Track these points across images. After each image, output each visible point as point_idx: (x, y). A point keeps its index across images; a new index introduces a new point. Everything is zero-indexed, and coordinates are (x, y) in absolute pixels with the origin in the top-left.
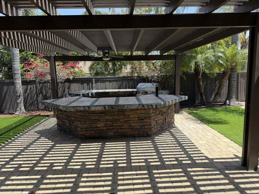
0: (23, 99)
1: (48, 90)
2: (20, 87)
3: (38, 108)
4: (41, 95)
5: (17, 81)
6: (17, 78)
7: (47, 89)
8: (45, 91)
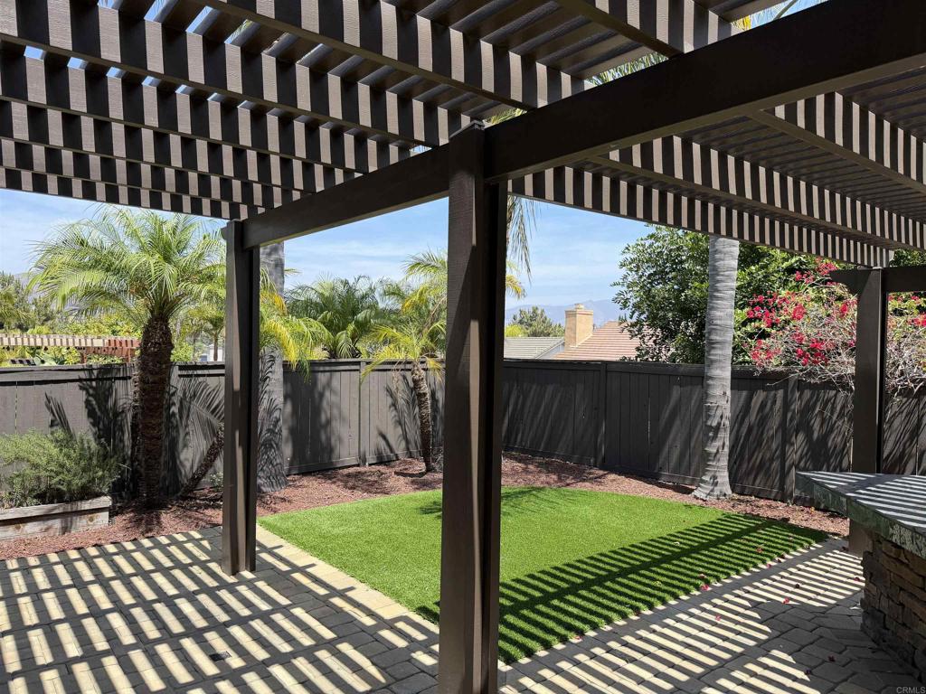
0: (727, 443)
1: (834, 418)
2: (725, 393)
3: (782, 488)
4: (801, 437)
5: (716, 372)
6: (716, 361)
7: (832, 413)
8: (823, 421)
